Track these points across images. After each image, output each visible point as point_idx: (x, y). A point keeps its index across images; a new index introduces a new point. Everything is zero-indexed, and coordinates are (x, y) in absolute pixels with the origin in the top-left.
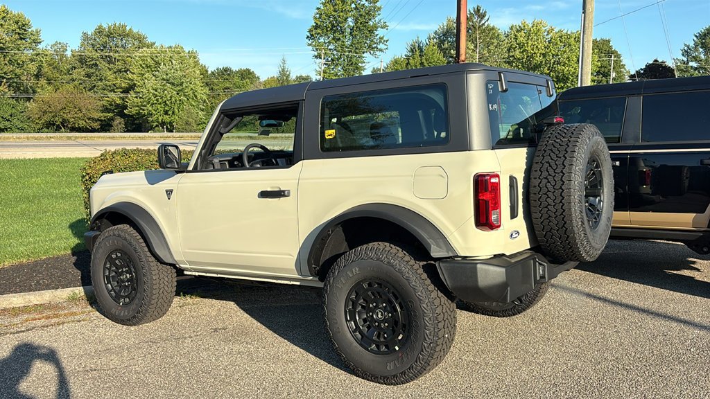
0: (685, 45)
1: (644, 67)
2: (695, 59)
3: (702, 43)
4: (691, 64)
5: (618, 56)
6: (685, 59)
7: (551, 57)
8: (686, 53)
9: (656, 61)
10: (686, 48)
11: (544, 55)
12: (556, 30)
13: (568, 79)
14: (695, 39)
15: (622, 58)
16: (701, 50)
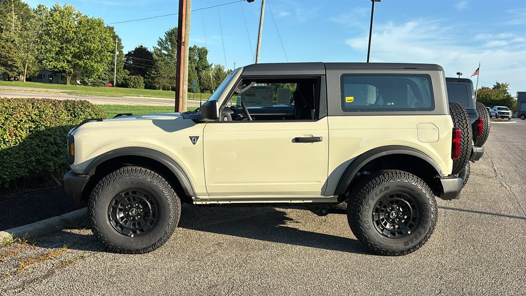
0: (160, 39)
1: (134, 50)
2: (166, 49)
3: (170, 39)
4: (163, 51)
5: (120, 40)
6: (159, 48)
7: (81, 35)
8: (160, 44)
9: (142, 46)
10: (160, 41)
11: (75, 33)
12: (83, 15)
13: (93, 53)
14: (166, 35)
15: (121, 42)
16: (169, 43)
